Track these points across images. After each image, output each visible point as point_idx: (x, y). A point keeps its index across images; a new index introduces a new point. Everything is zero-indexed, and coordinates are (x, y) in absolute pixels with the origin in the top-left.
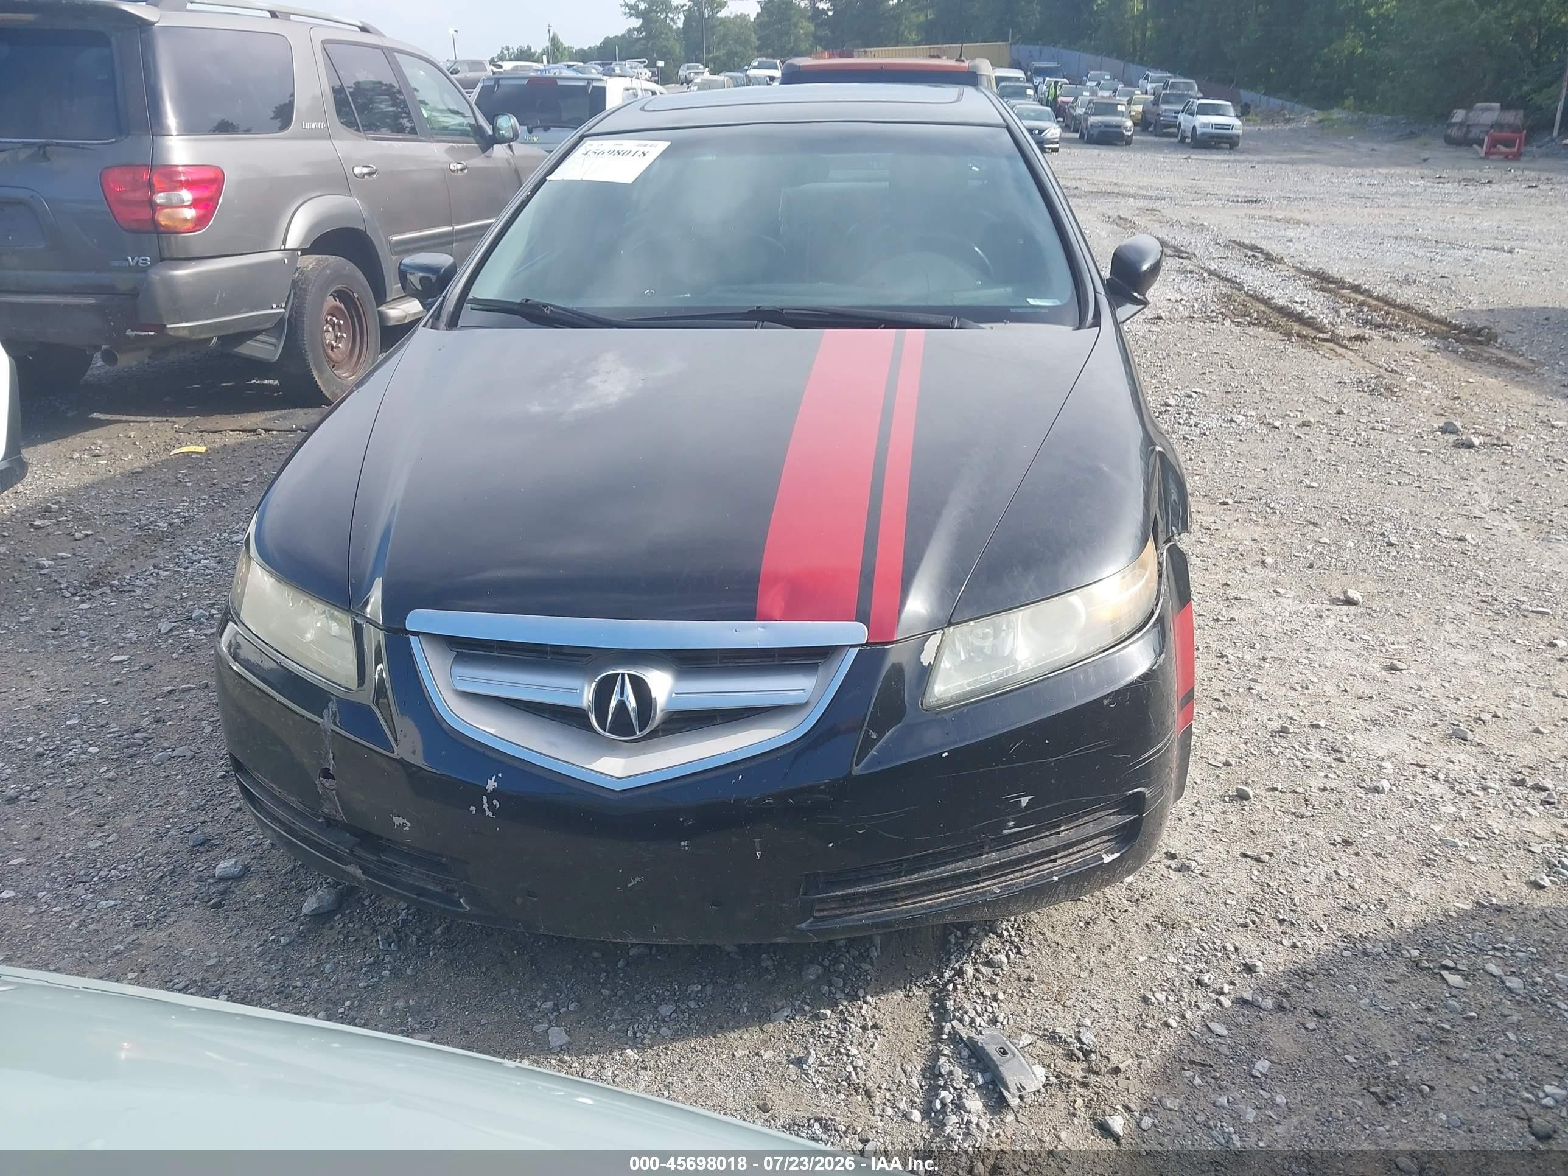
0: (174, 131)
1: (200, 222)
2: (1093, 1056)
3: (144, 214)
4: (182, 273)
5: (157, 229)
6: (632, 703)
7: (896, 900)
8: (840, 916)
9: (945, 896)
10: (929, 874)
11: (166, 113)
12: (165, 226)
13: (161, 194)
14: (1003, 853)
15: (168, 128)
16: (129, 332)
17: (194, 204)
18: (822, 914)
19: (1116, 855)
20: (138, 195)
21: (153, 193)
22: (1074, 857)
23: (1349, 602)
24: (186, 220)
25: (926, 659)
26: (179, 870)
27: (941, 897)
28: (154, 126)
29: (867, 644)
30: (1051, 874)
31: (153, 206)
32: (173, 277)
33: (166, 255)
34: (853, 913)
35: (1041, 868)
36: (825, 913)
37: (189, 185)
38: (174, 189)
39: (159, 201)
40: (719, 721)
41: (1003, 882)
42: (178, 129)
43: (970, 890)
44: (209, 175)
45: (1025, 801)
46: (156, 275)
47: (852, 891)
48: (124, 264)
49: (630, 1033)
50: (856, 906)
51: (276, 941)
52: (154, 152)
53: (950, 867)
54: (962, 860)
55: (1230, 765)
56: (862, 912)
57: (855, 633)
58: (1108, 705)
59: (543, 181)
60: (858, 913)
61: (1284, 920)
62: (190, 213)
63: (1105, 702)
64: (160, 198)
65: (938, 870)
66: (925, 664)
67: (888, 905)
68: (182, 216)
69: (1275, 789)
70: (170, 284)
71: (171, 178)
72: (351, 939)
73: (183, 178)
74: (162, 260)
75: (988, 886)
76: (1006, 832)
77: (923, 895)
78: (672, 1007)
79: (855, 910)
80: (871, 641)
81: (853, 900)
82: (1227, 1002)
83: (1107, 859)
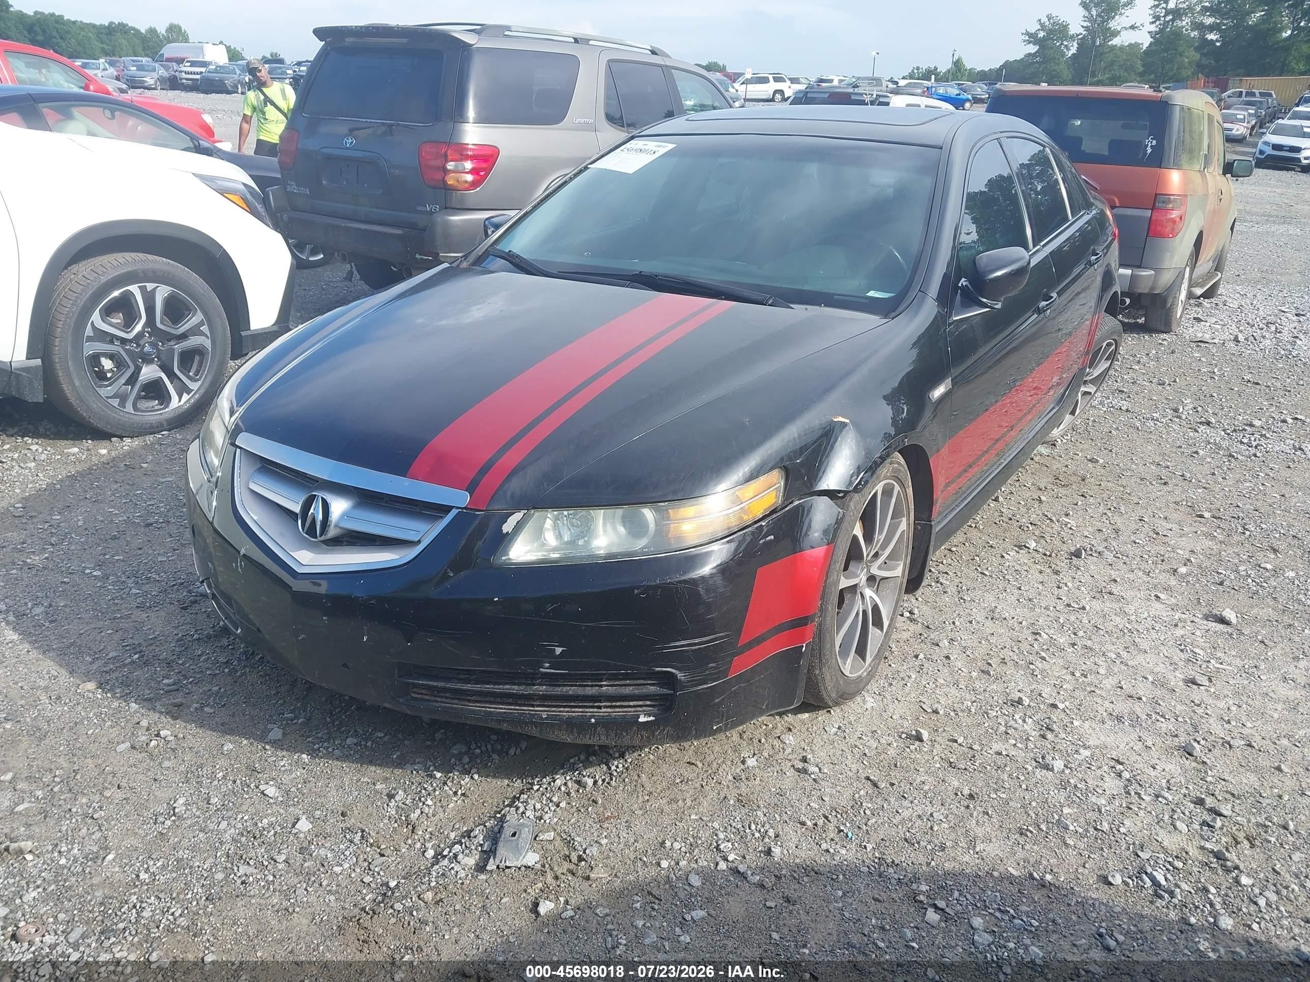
0: (471, 120)
1: (474, 184)
2: (583, 863)
3: (439, 176)
4: (456, 218)
5: (447, 189)
6: (320, 517)
7: (469, 701)
8: (428, 700)
9: (505, 709)
10: (489, 687)
11: (468, 107)
12: (451, 185)
13: (451, 163)
14: (551, 688)
15: (467, 118)
16: (417, 256)
17: (473, 171)
18: (417, 696)
19: (652, 718)
20: (437, 163)
21: (447, 161)
22: (618, 710)
23: (1223, 621)
24: (466, 182)
25: (507, 527)
26: (185, 584)
27: (502, 709)
28: (458, 115)
29: (465, 508)
30: (592, 717)
31: (446, 171)
32: (448, 221)
33: (448, 205)
34: (437, 701)
35: (588, 710)
36: (420, 696)
37: (472, 158)
38: (461, 160)
39: (449, 168)
40: (377, 543)
41: (552, 711)
42: (475, 119)
43: (525, 710)
44: (489, 152)
45: (559, 650)
46: (439, 218)
47: (431, 683)
48: (424, 209)
49: (316, 746)
50: (441, 697)
51: (192, 636)
52: (455, 132)
53: (508, 687)
54: (515, 684)
55: (938, 713)
56: (444, 703)
57: (459, 498)
58: (637, 594)
59: (586, 168)
60: (441, 702)
61: (842, 831)
62: (469, 178)
63: (636, 591)
64: (450, 166)
65: (496, 687)
66: (505, 531)
67: (463, 703)
68: (463, 179)
69: (956, 741)
70: (447, 225)
71: (461, 152)
72: (230, 647)
73: (470, 153)
74: (446, 208)
75: (540, 711)
76: (541, 670)
77: (491, 703)
78: (355, 740)
79: (439, 699)
80: (469, 506)
81: (439, 692)
82: (723, 866)
83: (642, 719)
